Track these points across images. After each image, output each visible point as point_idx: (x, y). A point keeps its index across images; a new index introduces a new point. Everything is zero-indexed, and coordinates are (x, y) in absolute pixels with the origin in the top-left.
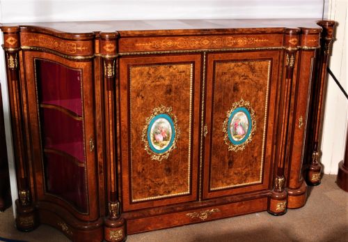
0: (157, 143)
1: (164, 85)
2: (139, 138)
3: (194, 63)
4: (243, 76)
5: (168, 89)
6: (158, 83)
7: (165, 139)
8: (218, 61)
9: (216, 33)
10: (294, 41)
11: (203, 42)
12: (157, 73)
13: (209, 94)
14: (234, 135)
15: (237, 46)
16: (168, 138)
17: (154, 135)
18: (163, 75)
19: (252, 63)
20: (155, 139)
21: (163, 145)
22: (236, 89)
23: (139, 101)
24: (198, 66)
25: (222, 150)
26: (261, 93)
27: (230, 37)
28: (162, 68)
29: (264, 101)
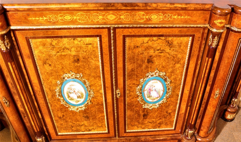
0: (72, 99)
1: (70, 55)
2: (54, 95)
3: (100, 37)
4: (158, 50)
5: (76, 59)
6: (63, 54)
7: (79, 97)
8: (129, 36)
9: (124, 8)
10: (221, 23)
11: (109, 17)
12: (61, 45)
13: (120, 65)
14: (148, 97)
15: (150, 22)
16: (82, 96)
17: (67, 94)
18: (67, 46)
19: (170, 39)
20: (69, 97)
21: (78, 101)
22: (150, 61)
23: (48, 68)
24: (105, 40)
25: (136, 107)
26: (178, 65)
27: (142, 13)
28: (65, 40)
29: (182, 72)
